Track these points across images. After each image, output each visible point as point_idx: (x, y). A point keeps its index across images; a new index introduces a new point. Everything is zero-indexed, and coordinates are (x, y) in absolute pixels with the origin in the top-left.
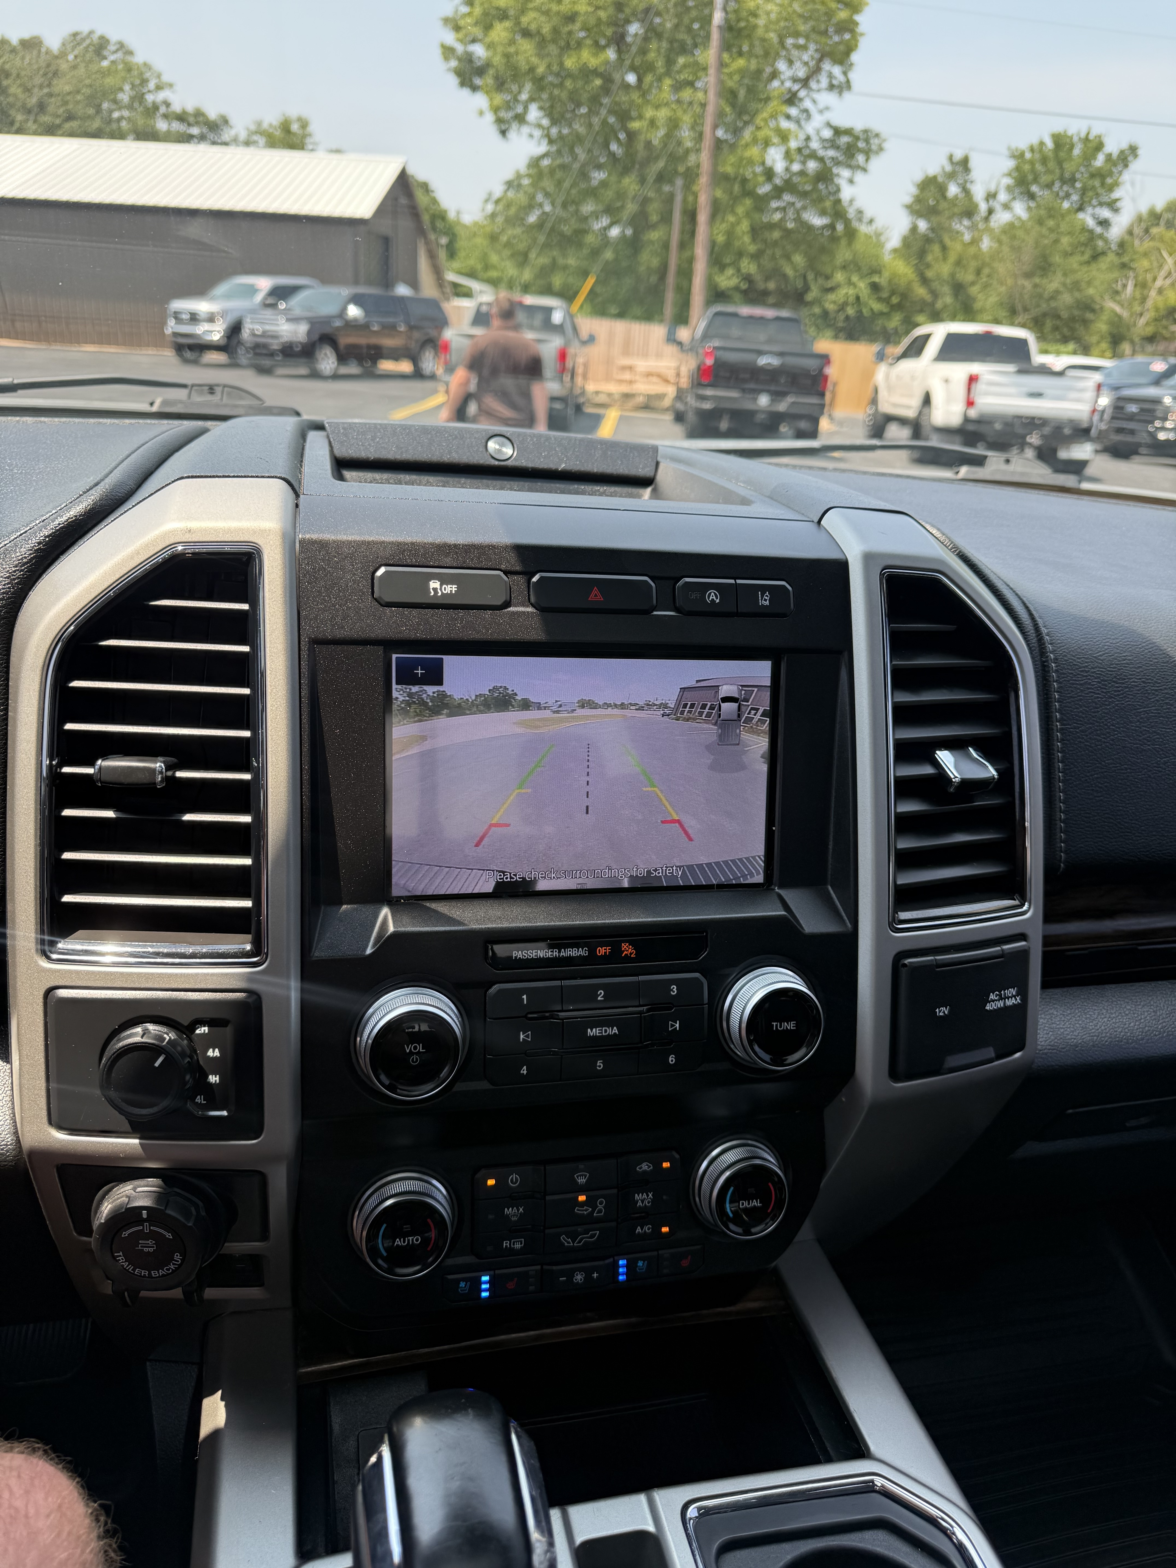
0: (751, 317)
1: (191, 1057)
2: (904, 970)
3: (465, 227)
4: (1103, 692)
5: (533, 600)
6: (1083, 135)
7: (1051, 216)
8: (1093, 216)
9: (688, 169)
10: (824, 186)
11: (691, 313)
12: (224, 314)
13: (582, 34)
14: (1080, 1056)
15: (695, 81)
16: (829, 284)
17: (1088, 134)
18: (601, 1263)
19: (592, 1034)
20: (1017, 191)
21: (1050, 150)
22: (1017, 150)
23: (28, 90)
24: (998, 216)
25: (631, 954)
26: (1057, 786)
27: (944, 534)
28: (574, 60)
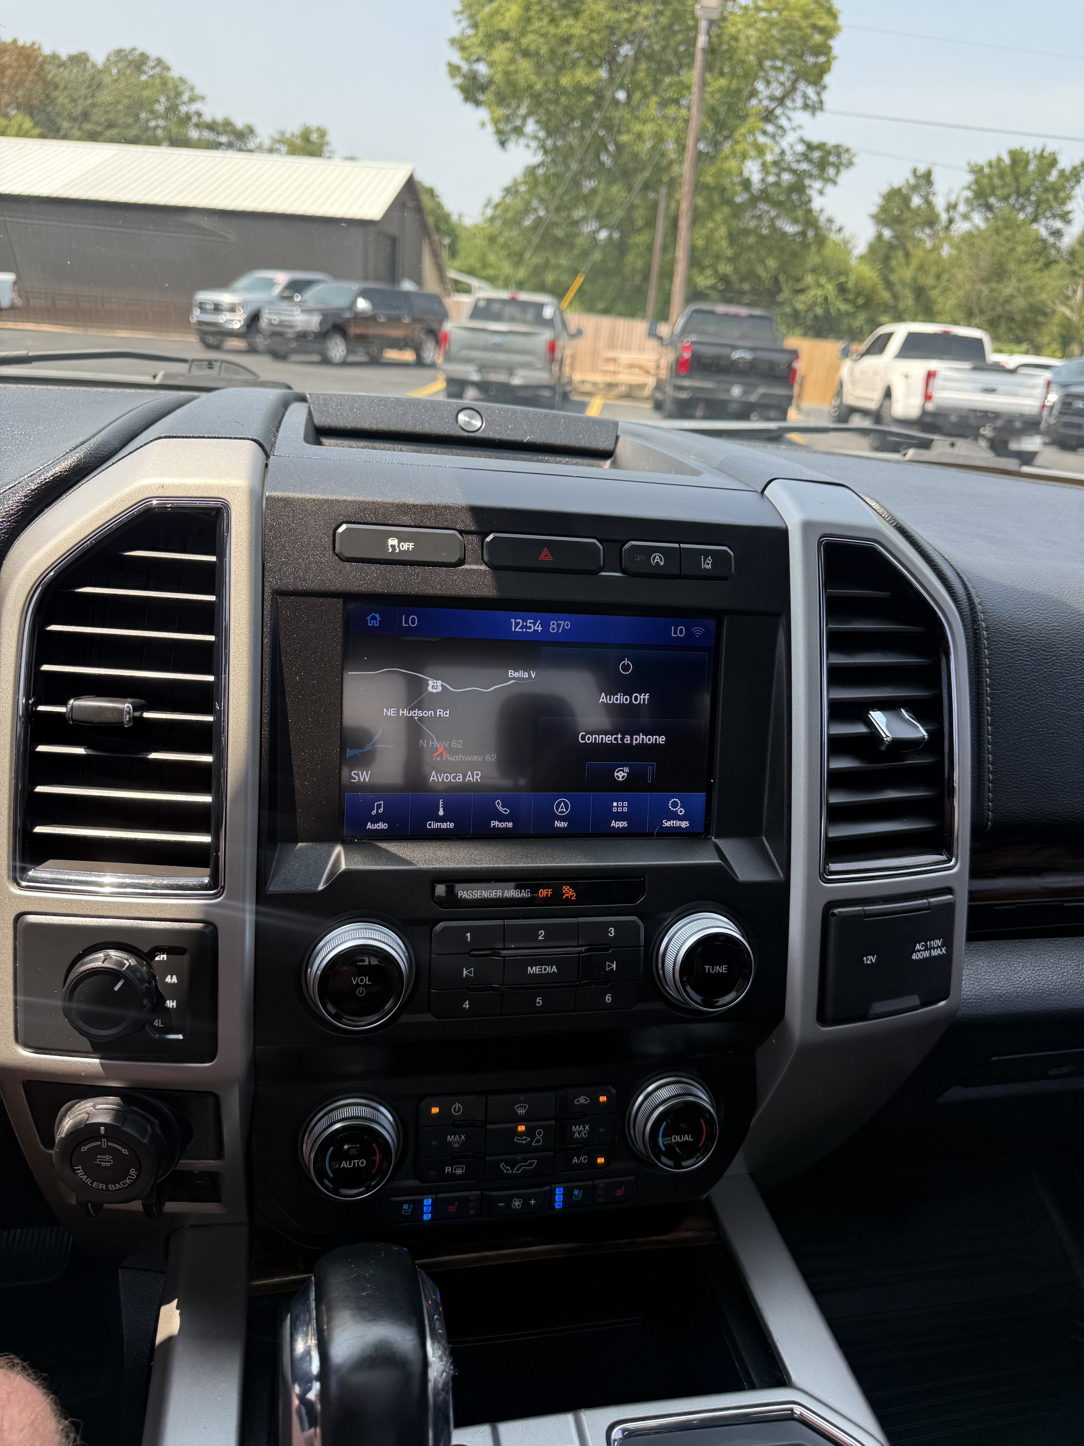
0: (726, 315)
1: (149, 982)
2: (833, 919)
3: (466, 229)
4: (1032, 660)
5: (486, 558)
6: (1038, 152)
7: (1007, 227)
8: (1046, 227)
9: (672, 179)
10: (798, 197)
11: (671, 310)
12: (243, 305)
13: (577, 55)
14: (1004, 1005)
15: (680, 98)
16: (799, 286)
17: (1043, 151)
18: (538, 1190)
19: (532, 972)
20: (975, 203)
21: (1007, 166)
22: (976, 165)
23: (73, 100)
24: (958, 225)
25: (571, 896)
26: (986, 749)
27: (882, 507)
28: (569, 79)
